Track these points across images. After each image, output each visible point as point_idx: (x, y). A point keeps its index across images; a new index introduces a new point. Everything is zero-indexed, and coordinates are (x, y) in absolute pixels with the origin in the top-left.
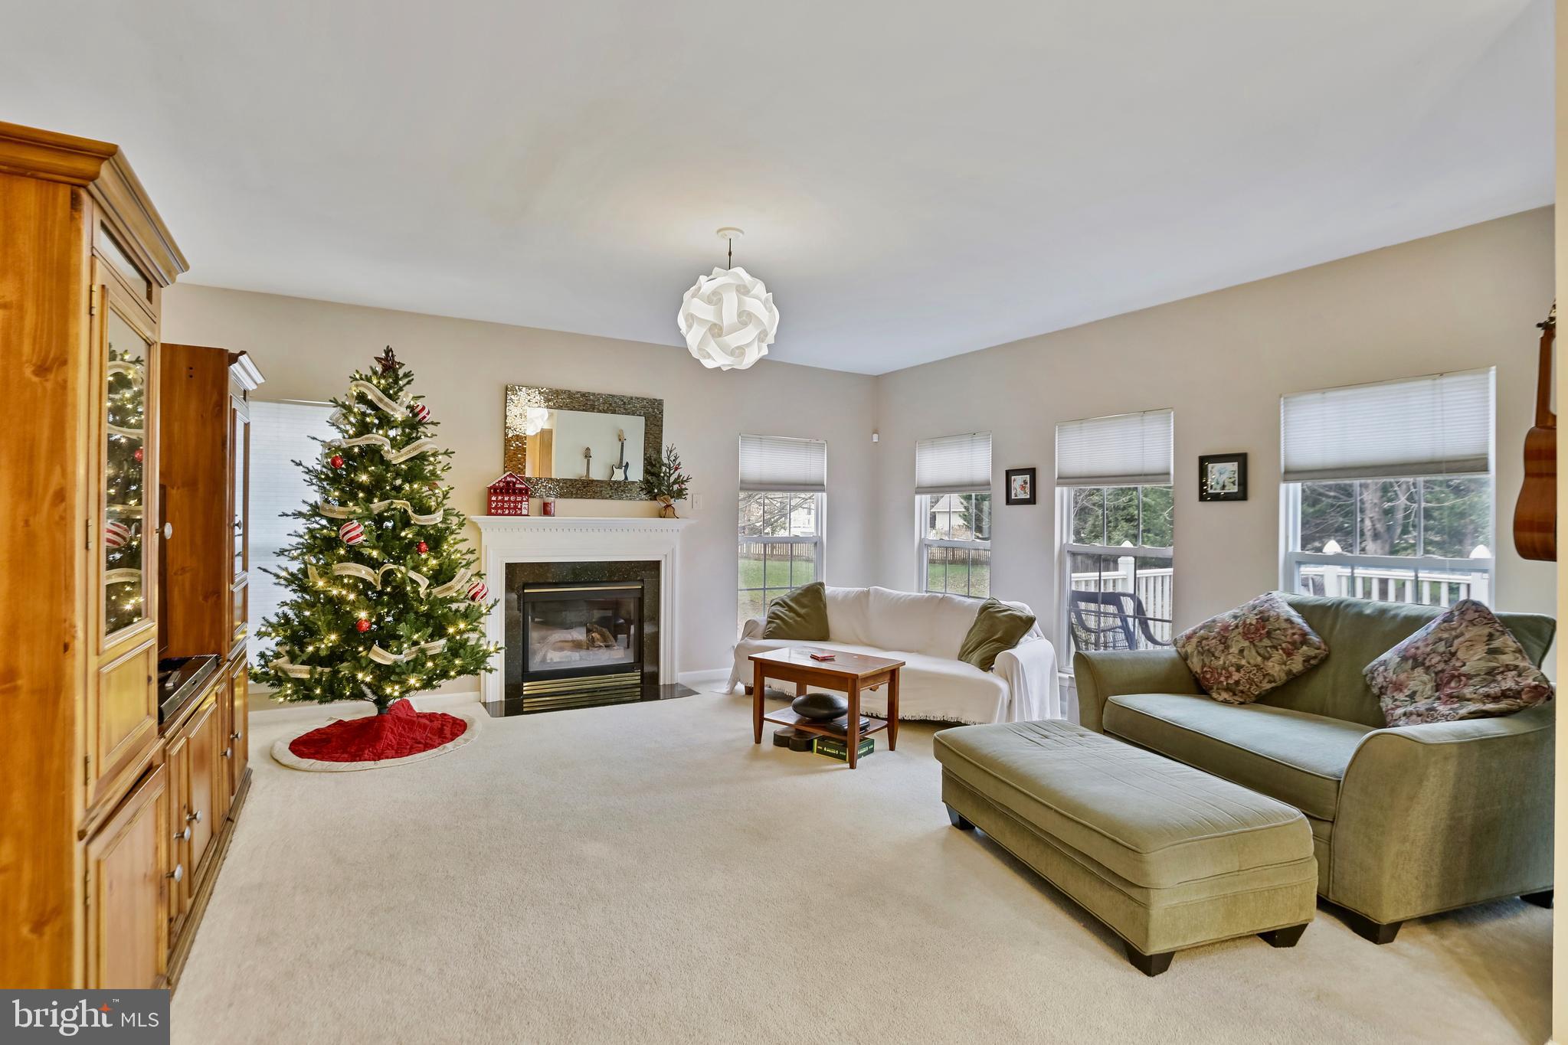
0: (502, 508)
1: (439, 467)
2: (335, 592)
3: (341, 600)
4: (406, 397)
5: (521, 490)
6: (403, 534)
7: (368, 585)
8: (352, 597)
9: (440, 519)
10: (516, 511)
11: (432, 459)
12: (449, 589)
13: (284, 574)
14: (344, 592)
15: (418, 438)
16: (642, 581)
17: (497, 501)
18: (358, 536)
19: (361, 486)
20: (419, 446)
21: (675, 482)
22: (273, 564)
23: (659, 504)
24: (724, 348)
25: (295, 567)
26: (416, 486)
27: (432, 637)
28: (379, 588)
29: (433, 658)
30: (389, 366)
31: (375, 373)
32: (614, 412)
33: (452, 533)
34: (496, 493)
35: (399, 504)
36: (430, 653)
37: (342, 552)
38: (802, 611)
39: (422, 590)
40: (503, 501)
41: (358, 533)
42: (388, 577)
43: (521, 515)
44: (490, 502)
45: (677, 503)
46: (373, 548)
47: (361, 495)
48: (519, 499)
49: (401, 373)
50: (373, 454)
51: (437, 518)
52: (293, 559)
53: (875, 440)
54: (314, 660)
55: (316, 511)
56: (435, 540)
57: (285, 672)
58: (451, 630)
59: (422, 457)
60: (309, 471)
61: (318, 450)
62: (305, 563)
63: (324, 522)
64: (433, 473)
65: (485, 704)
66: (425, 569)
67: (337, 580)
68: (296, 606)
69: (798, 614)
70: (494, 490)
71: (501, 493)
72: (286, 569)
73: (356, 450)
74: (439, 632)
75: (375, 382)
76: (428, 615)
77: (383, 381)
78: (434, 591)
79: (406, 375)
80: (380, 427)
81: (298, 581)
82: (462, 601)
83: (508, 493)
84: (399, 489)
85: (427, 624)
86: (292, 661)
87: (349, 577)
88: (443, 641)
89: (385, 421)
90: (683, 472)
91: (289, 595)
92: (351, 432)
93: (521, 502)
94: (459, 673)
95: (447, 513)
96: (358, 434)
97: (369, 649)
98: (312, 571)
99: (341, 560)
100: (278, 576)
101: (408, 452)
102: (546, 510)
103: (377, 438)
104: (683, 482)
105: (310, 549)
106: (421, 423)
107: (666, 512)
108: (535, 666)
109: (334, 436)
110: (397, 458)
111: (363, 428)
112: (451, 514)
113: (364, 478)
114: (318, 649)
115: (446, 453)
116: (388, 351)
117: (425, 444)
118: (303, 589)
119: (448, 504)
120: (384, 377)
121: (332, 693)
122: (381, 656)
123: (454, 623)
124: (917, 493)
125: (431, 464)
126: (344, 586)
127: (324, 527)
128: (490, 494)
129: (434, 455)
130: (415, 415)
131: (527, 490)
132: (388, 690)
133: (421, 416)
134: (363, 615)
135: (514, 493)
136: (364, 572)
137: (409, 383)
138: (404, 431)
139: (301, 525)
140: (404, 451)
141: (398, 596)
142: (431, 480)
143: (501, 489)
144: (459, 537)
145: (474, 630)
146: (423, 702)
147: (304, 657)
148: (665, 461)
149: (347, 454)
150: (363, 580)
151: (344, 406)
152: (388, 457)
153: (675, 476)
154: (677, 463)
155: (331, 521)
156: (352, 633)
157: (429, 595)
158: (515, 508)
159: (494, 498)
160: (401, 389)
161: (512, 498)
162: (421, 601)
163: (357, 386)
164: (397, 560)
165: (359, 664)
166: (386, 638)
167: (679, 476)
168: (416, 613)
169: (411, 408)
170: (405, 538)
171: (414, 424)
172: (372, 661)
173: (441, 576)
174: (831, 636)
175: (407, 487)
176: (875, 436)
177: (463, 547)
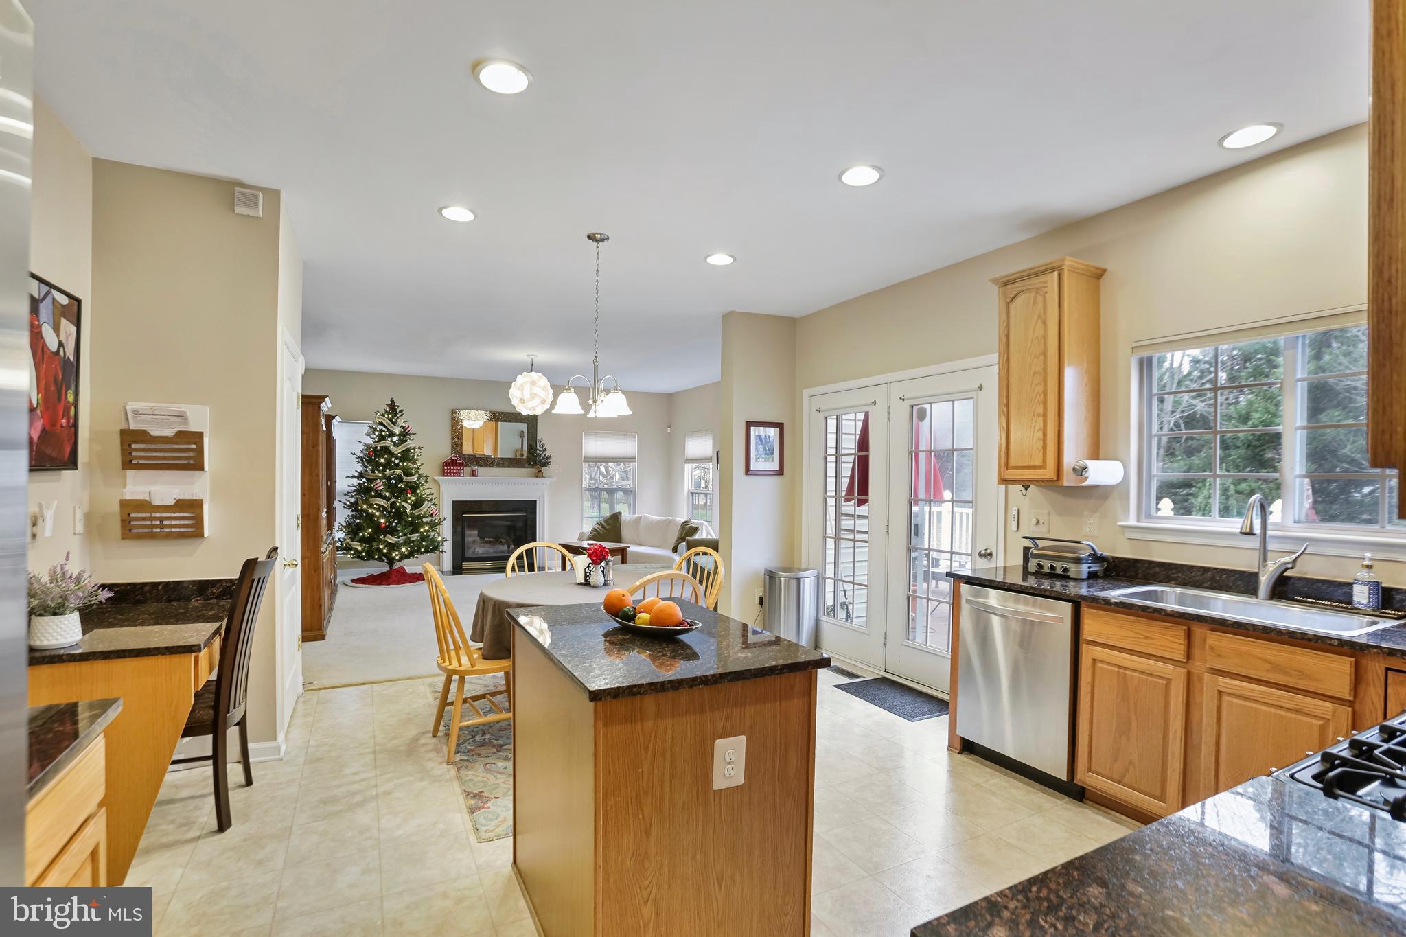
0: (450, 473)
1: (416, 454)
2: (370, 511)
3: (373, 515)
4: (400, 422)
5: (459, 463)
6: (400, 485)
7: (385, 509)
8: (377, 514)
9: (416, 479)
10: (457, 474)
11: (412, 451)
12: (420, 511)
13: (348, 503)
14: (374, 511)
15: (406, 441)
16: (526, 511)
17: (447, 469)
18: (380, 486)
19: (381, 464)
20: (406, 445)
21: (543, 458)
22: (344, 499)
23: (534, 470)
24: (526, 408)
25: (353, 500)
26: (405, 464)
27: (412, 532)
28: (389, 510)
29: (413, 542)
30: (393, 408)
31: (386, 412)
32: (510, 421)
33: (422, 485)
34: (446, 465)
35: (398, 472)
36: (412, 539)
37: (373, 494)
38: (608, 527)
39: (408, 511)
40: (450, 469)
41: (380, 485)
42: (393, 504)
43: (460, 476)
44: (444, 470)
45: (544, 469)
46: (387, 492)
47: (381, 468)
48: (459, 468)
49: (398, 411)
50: (386, 450)
51: (415, 478)
52: (352, 496)
53: (669, 431)
54: (362, 540)
55: (361, 475)
56: (414, 488)
57: (350, 545)
58: (422, 530)
59: (408, 450)
60: (358, 457)
61: (362, 447)
62: (357, 498)
63: (364, 480)
64: (413, 457)
65: (442, 572)
66: (409, 501)
67: (371, 506)
68: (354, 517)
69: (606, 529)
70: (446, 464)
71: (449, 465)
72: (349, 501)
73: (379, 448)
74: (415, 530)
75: (386, 416)
76: (411, 523)
77: (390, 416)
78: (414, 512)
79: (401, 411)
80: (389, 436)
81: (354, 506)
82: (427, 517)
83: (453, 465)
84: (397, 465)
85: (410, 526)
86: (352, 541)
87: (376, 504)
88: (417, 535)
89: (391, 434)
90: (548, 454)
91: (349, 512)
92: (376, 439)
93: (460, 470)
94: (426, 551)
95: (420, 476)
96: (380, 440)
97: (384, 537)
98: (360, 502)
99: (373, 497)
100: (345, 504)
101: (402, 448)
102: (473, 474)
103: (388, 442)
104: (547, 458)
105: (358, 492)
106: (407, 434)
107: (539, 474)
108: (469, 554)
109: (369, 441)
110: (397, 451)
111: (382, 438)
112: (422, 477)
113: (382, 461)
114: (363, 535)
115: (419, 448)
116: (392, 400)
117: (410, 443)
118: (356, 510)
119: (421, 471)
120: (391, 414)
121: (370, 556)
122: (391, 540)
123: (423, 527)
124: (686, 463)
125: (412, 453)
126: (374, 508)
127: (365, 482)
128: (444, 466)
129: (414, 449)
130: (405, 430)
131: (463, 463)
132: (394, 555)
133: (408, 430)
134: (382, 521)
135: (456, 465)
136: (383, 502)
137: (402, 415)
138: (400, 438)
139: (355, 482)
140: (399, 448)
141: (399, 514)
142: (413, 461)
143: (449, 463)
144: (426, 487)
145: (433, 531)
146: (411, 566)
147: (357, 538)
148: (538, 447)
149: (375, 449)
150: (382, 506)
151: (372, 427)
152: (393, 451)
153: (543, 455)
154: (544, 448)
155: (367, 479)
156: (378, 529)
157: (411, 513)
158: (457, 472)
159: (446, 468)
160: (398, 418)
161: (455, 468)
162: (408, 516)
163: (378, 418)
164: (397, 497)
165: (381, 542)
166: (393, 532)
167: (545, 455)
168: (406, 521)
169: (403, 427)
170: (401, 487)
171: (404, 434)
172: (386, 541)
173: (417, 505)
174: (623, 540)
175: (401, 464)
176: (669, 429)
177: (428, 492)
